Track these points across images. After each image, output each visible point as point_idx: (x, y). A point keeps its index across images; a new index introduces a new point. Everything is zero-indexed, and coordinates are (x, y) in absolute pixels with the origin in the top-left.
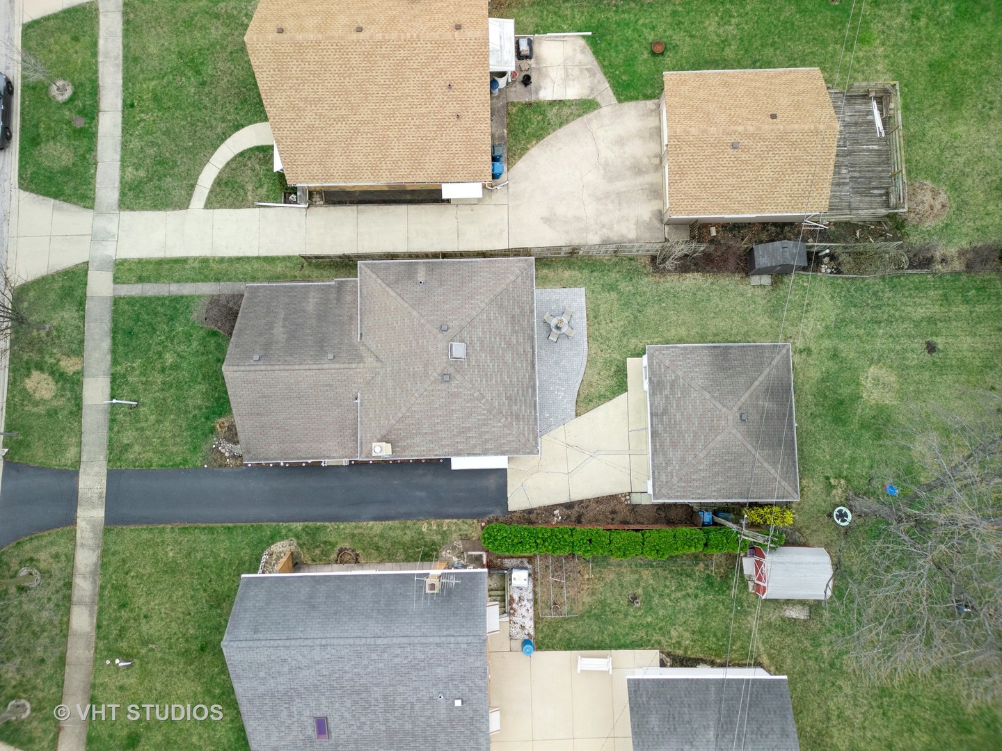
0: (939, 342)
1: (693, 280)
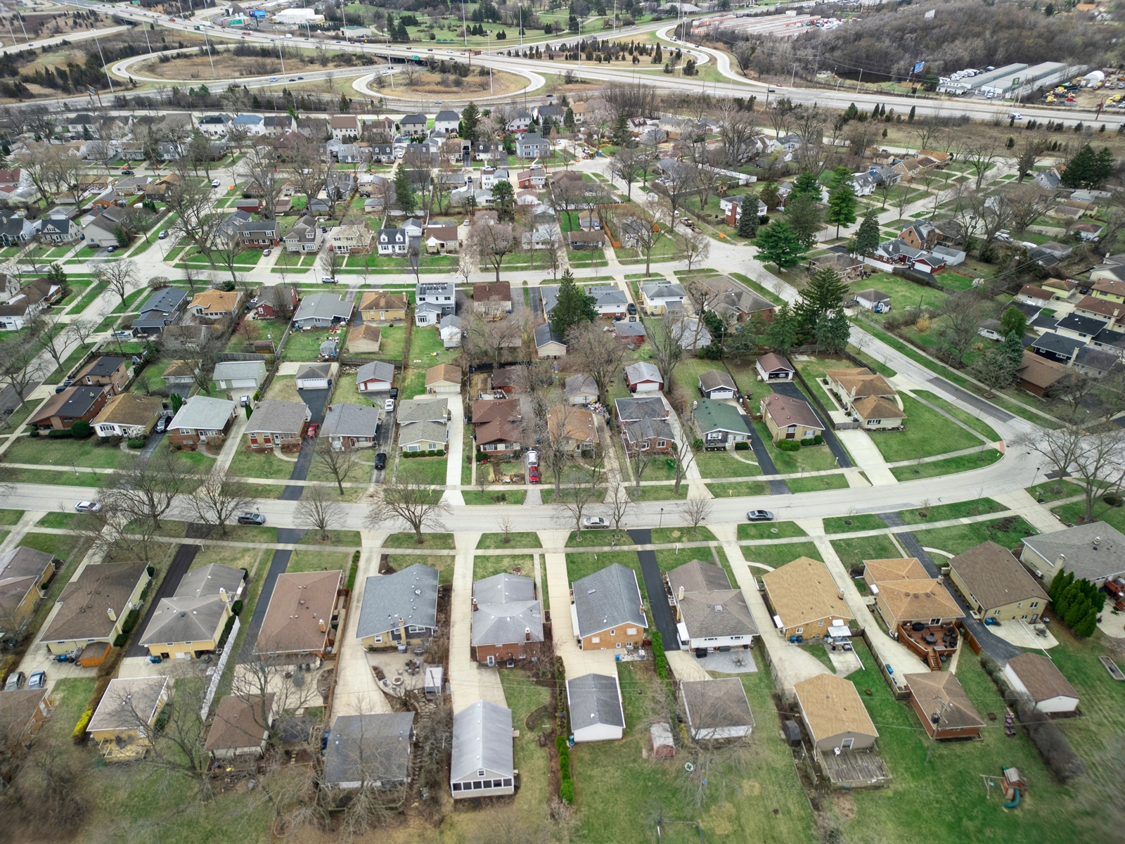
0: (780, 815)
1: (775, 710)
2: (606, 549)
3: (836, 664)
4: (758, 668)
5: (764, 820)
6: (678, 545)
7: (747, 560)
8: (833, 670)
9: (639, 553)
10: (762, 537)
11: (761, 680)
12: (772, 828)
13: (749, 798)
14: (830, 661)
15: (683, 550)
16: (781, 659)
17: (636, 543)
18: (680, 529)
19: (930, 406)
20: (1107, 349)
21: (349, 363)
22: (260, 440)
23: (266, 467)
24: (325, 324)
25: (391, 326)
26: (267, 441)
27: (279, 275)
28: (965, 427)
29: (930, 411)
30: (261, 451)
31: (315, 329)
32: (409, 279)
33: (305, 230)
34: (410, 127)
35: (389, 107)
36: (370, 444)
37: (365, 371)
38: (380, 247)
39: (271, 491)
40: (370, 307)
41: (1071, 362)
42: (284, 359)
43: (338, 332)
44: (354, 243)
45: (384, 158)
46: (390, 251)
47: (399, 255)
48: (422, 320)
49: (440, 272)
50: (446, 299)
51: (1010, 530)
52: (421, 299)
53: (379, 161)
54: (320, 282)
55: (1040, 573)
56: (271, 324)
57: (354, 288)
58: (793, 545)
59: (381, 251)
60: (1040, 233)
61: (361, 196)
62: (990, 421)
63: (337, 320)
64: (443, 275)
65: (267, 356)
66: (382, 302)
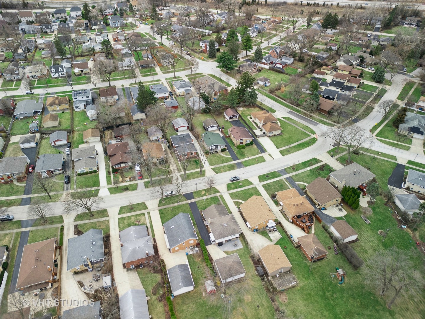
0: (260, 308)
1: (252, 262)
2: (176, 204)
3: (272, 238)
4: (243, 246)
5: (254, 312)
6: (205, 197)
7: (232, 199)
8: (271, 240)
9: (190, 204)
10: (236, 188)
11: (245, 251)
12: (258, 314)
13: (248, 303)
14: (269, 237)
15: (207, 199)
16: (251, 240)
17: (188, 200)
18: (205, 190)
19: (290, 123)
20: (346, 93)
21: (44, 133)
22: (5, 178)
23: (11, 191)
24: (30, 115)
25: (63, 112)
26: (9, 177)
27: (3, 92)
28: (303, 130)
29: (290, 125)
30: (7, 183)
31: (26, 118)
32: (68, 88)
33: (13, 69)
34: (59, 15)
35: (47, 6)
36: (61, 172)
37: (53, 136)
38: (52, 74)
39: (15, 202)
40: (51, 105)
41: (335, 99)
42: (12, 134)
43: (38, 118)
44: (38, 74)
45: (48, 31)
46: (57, 76)
47: (62, 77)
48: (77, 108)
49: (83, 84)
50: (87, 97)
51: (324, 170)
52: (75, 99)
53: (46, 32)
54: (25, 94)
55: (337, 186)
56: (3, 117)
57: (42, 95)
58: (248, 189)
59: (53, 76)
60: (317, 48)
61: (40, 50)
62: (311, 126)
63: (36, 112)
64: (84, 85)
65: (3, 134)
66: (57, 102)
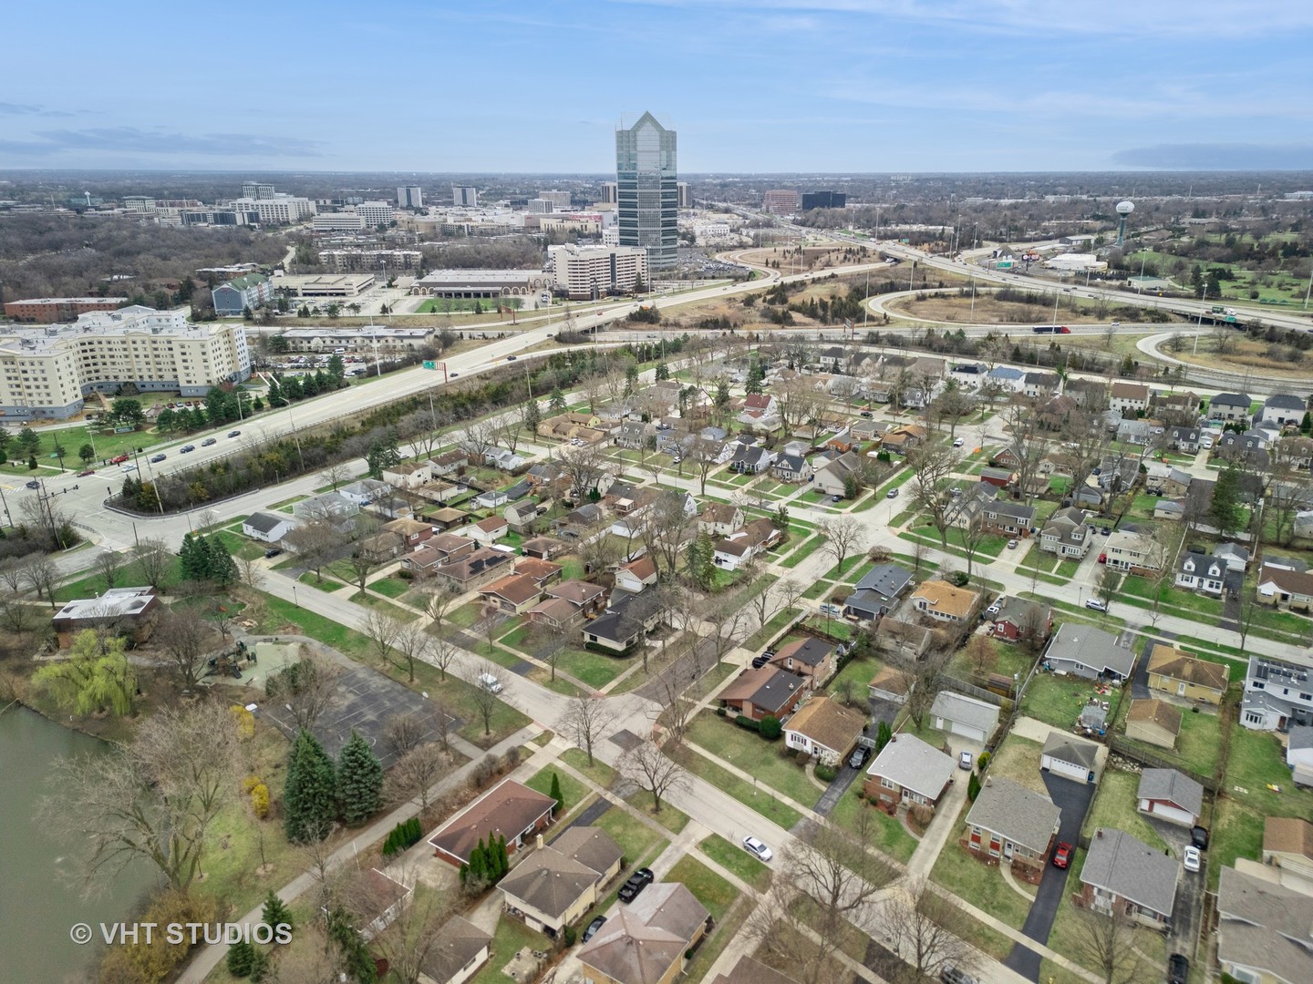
22: (986, 841)
23: (988, 892)
24: (1088, 675)
25: (1195, 711)
26: (995, 846)
27: (1028, 581)
30: (982, 857)
33: (1072, 528)
34: (1224, 410)
35: (1188, 377)
36: (1160, 925)
37: (1155, 780)
39: (990, 939)
40: (1166, 671)
43: (1108, 693)
44: (1139, 561)
46: (1194, 584)
47: (1207, 593)
48: (1254, 718)
49: (1278, 638)
50: (1303, 696)
52: (1256, 684)
54: (1083, 605)
57: (1133, 627)
59: (1180, 581)
61: (1149, 492)
63: (1109, 674)
65: (1004, 700)
66: (1188, 670)
